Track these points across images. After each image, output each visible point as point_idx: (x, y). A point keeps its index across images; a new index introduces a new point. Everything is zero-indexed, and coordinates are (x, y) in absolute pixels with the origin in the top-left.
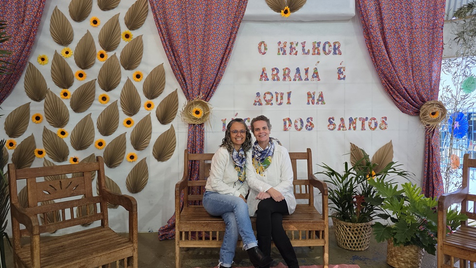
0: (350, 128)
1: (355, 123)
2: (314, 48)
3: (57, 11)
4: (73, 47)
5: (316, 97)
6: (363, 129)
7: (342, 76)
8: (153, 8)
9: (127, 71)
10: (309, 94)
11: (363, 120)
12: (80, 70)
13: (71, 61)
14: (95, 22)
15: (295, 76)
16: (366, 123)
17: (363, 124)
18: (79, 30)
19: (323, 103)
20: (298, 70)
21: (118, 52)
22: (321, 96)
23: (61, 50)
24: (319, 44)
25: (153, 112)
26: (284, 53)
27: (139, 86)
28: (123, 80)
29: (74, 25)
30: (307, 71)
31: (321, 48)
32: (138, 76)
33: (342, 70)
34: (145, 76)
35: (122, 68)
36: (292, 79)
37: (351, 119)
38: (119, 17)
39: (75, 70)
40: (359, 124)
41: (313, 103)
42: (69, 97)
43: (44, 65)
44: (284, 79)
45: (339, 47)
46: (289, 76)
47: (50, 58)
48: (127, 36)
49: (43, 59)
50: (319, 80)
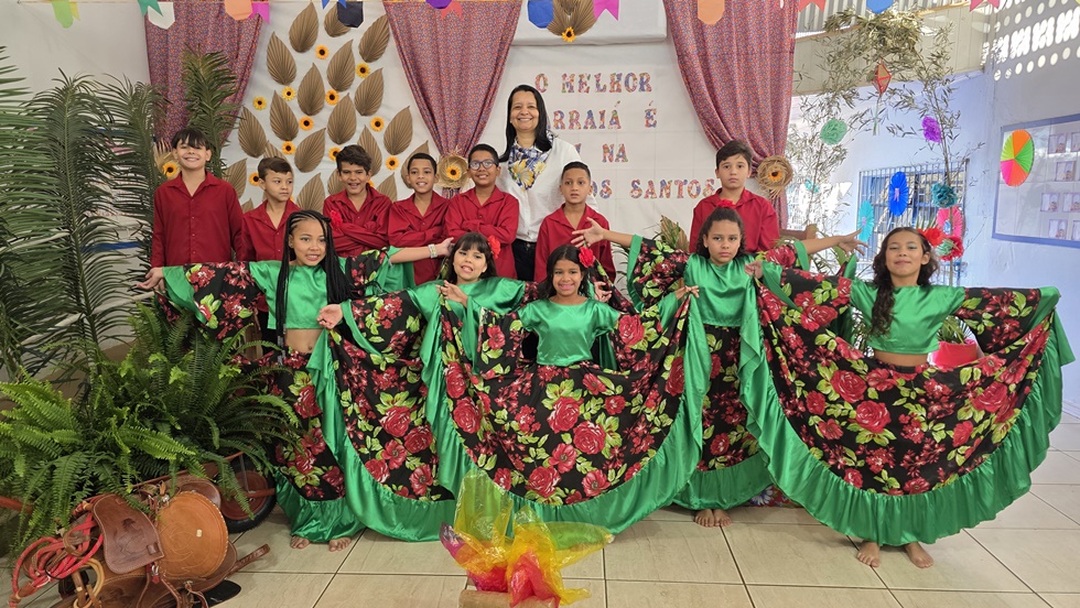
0: (661, 196)
1: (669, 188)
2: (613, 83)
3: (274, 38)
4: (295, 85)
5: (616, 152)
6: (680, 195)
7: (651, 122)
8: (395, 33)
9: (364, 117)
10: (605, 148)
11: (681, 185)
12: (305, 117)
13: (294, 104)
14: (322, 52)
15: (587, 122)
16: (685, 188)
17: (680, 190)
18: (303, 63)
19: (625, 160)
20: (590, 113)
21: (352, 93)
22: (622, 150)
23: (281, 90)
24: (619, 76)
25: (397, 171)
26: (571, 90)
27: (379, 136)
28: (359, 129)
29: (297, 56)
30: (602, 114)
31: (622, 82)
32: (378, 124)
33: (652, 113)
34: (386, 125)
35: (357, 113)
36: (582, 127)
37: (663, 183)
38: (353, 44)
39: (300, 116)
40: (674, 189)
41: (611, 160)
42: (293, 151)
43: (261, 109)
44: (572, 125)
45: (647, 80)
46: (577, 123)
47: (268, 101)
48: (363, 70)
49: (260, 103)
50: (619, 128)
